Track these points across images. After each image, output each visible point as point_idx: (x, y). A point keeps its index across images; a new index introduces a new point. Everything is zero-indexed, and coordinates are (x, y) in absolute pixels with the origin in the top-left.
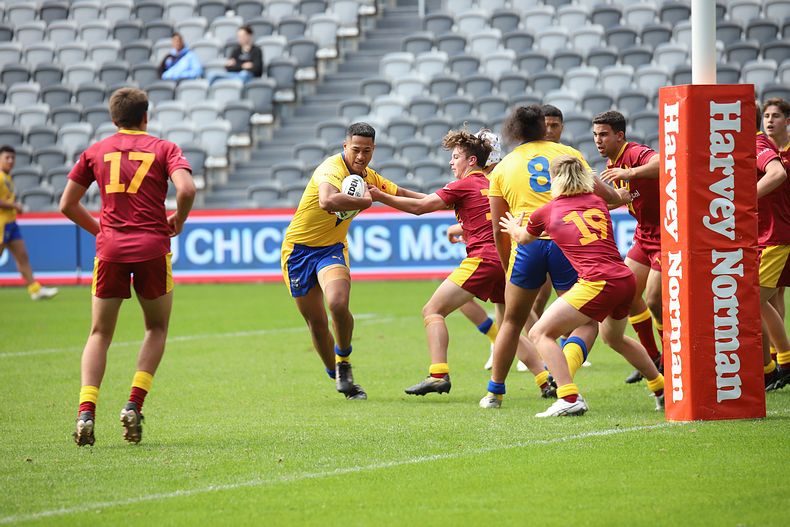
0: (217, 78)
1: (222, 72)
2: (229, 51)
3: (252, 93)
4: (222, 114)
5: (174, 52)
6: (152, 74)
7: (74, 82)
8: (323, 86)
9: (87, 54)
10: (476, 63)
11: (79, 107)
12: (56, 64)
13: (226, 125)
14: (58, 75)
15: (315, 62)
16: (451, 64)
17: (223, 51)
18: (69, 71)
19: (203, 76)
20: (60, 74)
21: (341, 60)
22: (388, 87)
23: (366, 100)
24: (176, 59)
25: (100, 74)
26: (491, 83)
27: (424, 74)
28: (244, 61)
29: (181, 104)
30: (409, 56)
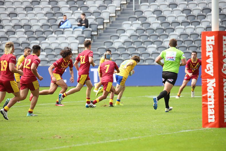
0: (76, 28)
1: (77, 26)
2: (79, 20)
3: (85, 32)
4: (76, 38)
5: (63, 20)
6: (57, 27)
7: (34, 29)
8: (105, 30)
9: (38, 21)
10: (150, 24)
11: (36, 36)
12: (29, 23)
13: (78, 41)
14: (30, 27)
15: (103, 24)
16: (142, 24)
17: (77, 20)
18: (33, 25)
19: (71, 27)
20: (31, 27)
21: (111, 23)
22: (124, 31)
23: (118, 35)
24: (63, 22)
25: (42, 26)
26: (154, 30)
27: (135, 27)
28: (83, 23)
29: (65, 35)
30: (130, 22)
